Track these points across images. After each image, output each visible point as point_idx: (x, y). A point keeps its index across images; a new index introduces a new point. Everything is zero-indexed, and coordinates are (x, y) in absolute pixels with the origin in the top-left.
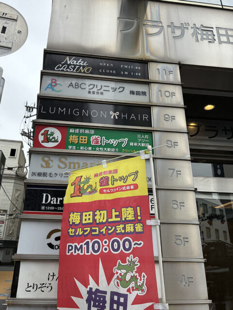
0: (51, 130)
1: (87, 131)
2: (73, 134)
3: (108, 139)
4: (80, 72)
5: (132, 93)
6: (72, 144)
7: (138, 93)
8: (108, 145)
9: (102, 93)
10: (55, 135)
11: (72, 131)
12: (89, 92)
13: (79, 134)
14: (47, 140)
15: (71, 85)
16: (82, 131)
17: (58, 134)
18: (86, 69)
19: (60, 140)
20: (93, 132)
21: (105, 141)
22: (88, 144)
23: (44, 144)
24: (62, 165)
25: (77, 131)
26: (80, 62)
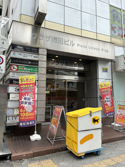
0: (14, 66)
1: (23, 67)
2: (20, 67)
3: (28, 69)
4: (21, 50)
5: (34, 57)
6: (20, 70)
7: (36, 57)
8: (28, 70)
9: (27, 57)
10: (15, 67)
11: (19, 66)
12: (24, 56)
13: (21, 67)
14: (14, 68)
15: (19, 54)
16: (22, 66)
17: (16, 67)
18: (23, 49)
19: (17, 68)
20: (24, 67)
21: (27, 69)
22: (23, 70)
23: (13, 70)
24: (17, 75)
25: (21, 66)
26: (21, 47)
